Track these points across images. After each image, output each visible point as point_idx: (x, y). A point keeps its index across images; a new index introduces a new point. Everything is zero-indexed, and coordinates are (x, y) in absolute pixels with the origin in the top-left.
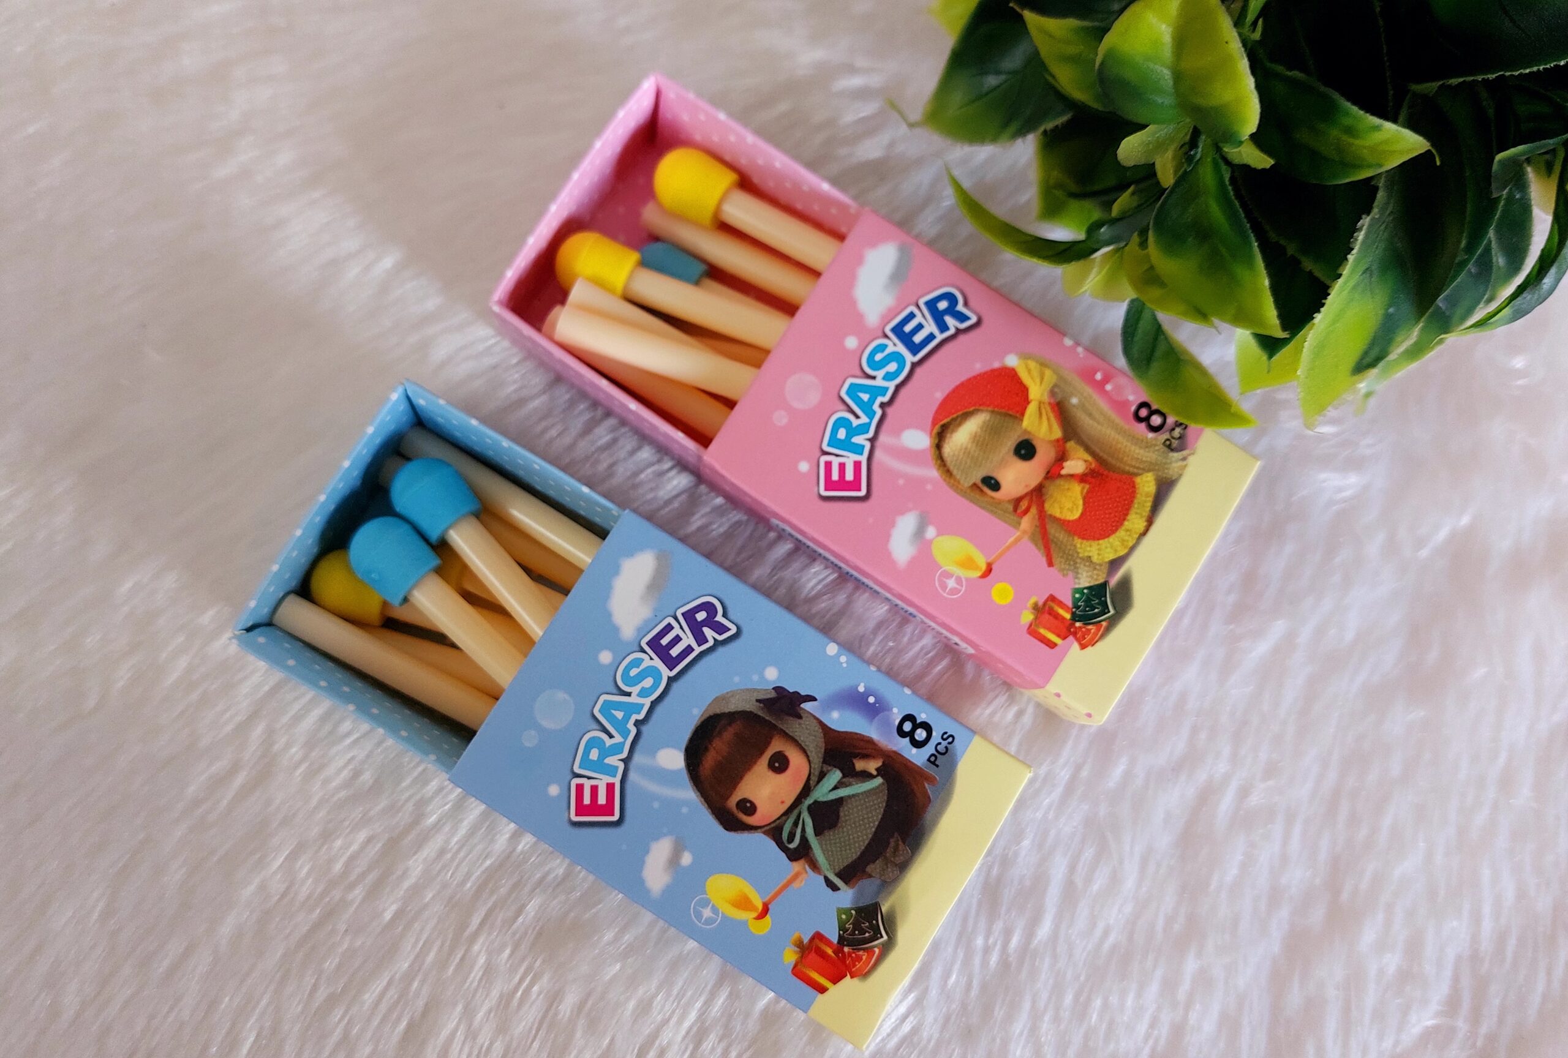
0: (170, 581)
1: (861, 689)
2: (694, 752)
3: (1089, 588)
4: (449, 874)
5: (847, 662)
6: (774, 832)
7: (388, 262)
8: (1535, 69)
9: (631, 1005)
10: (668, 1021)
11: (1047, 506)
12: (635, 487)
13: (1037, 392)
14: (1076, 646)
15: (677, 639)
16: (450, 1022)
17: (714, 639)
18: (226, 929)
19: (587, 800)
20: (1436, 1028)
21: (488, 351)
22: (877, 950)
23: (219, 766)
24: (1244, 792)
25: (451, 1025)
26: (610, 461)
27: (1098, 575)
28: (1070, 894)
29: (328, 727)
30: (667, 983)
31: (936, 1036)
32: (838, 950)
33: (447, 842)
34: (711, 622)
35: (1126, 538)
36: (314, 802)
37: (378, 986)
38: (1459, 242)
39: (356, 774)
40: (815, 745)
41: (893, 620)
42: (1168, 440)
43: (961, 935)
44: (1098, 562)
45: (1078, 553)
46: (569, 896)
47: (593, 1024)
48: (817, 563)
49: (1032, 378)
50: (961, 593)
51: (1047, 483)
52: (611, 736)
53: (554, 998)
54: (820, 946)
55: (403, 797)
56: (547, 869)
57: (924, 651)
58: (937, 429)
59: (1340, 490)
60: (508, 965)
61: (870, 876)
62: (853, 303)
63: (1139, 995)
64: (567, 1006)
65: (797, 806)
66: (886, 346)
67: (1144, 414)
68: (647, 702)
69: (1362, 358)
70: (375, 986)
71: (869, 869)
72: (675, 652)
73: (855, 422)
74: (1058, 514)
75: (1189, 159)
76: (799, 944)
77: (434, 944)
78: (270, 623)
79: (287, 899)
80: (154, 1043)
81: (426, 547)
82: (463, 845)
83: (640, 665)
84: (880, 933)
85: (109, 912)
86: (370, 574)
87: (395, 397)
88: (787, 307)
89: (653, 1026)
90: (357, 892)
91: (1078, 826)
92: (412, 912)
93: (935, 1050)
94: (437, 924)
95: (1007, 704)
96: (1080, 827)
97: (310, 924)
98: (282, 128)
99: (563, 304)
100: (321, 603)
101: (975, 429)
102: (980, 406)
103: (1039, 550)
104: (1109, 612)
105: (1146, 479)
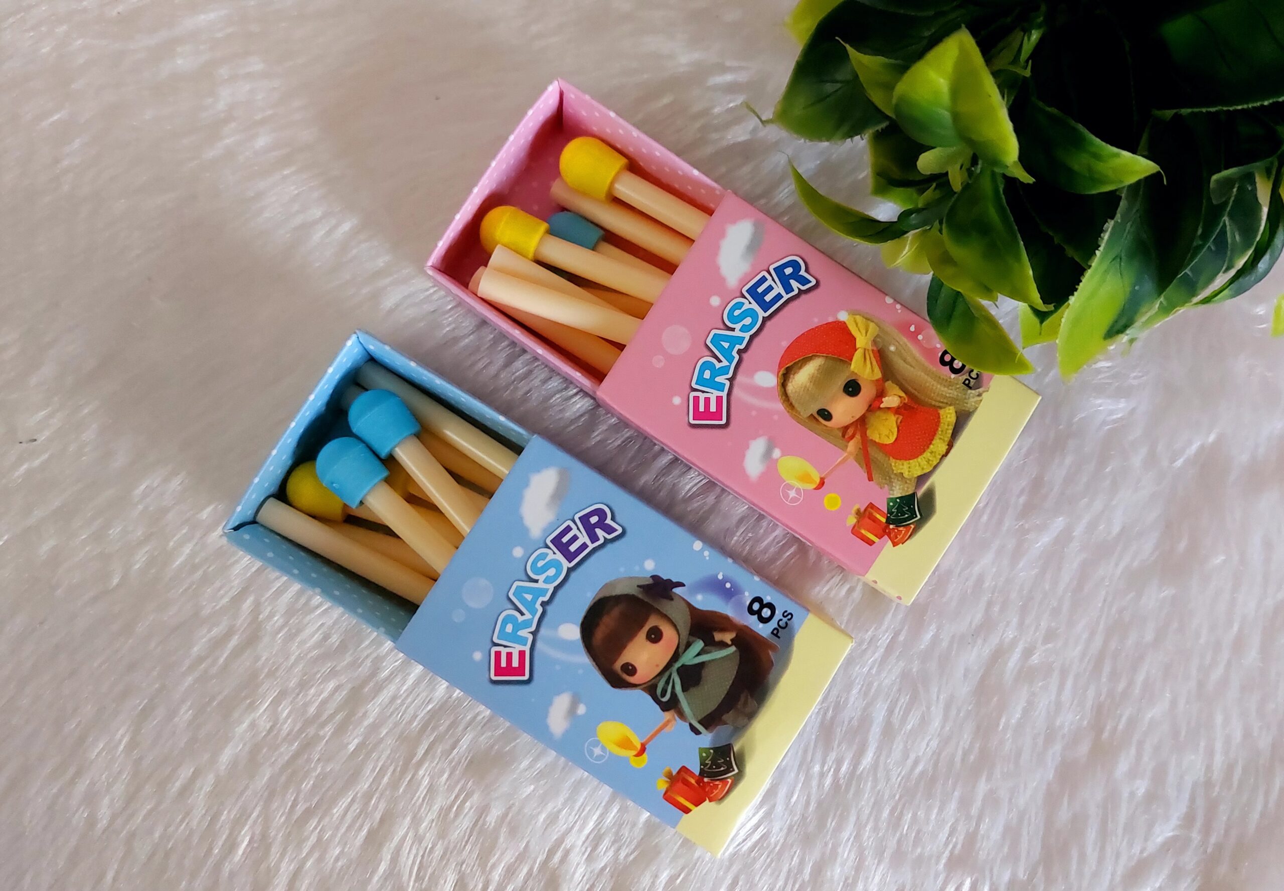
0: (175, 484)
1: (720, 577)
2: (588, 627)
3: (901, 498)
4: (400, 715)
5: (709, 556)
6: (651, 689)
7: (346, 227)
8: (1245, 106)
9: (543, 817)
10: (571, 830)
11: (869, 433)
13: (862, 341)
14: (890, 543)
15: (575, 538)
16: (402, 828)
17: (604, 537)
18: (226, 757)
19: (503, 664)
20: (1175, 838)
21: (427, 299)
22: (730, 780)
23: (218, 630)
24: (1028, 653)
25: (401, 833)
26: (526, 389)
27: (908, 488)
28: (888, 732)
29: (303, 600)
30: (570, 800)
31: (782, 841)
32: (699, 781)
33: (399, 689)
34: (601, 524)
35: (931, 458)
36: (293, 658)
37: (344, 803)
38: (1197, 230)
39: (326, 637)
40: (683, 620)
41: (753, 517)
42: (966, 379)
43: (801, 763)
44: (908, 477)
45: (893, 470)
46: (494, 733)
47: (512, 832)
48: (692, 472)
49: (859, 330)
50: (800, 501)
51: (869, 414)
52: (522, 614)
53: (483, 811)
54: (686, 777)
55: (363, 655)
56: (477, 712)
57: (776, 541)
58: (782, 371)
59: (1111, 412)
60: (446, 787)
61: (726, 724)
62: (717, 269)
63: (941, 810)
64: (492, 818)
65: (668, 669)
66: (743, 304)
67: (948, 359)
68: (551, 588)
69: (1112, 327)
70: (341, 803)
71: (725, 717)
72: (573, 548)
73: (718, 365)
74: (877, 439)
75: (972, 173)
76: (669, 776)
77: (388, 769)
78: (254, 522)
79: (272, 734)
80: (169, 846)
81: (377, 462)
82: (411, 692)
83: (545, 558)
84: (732, 767)
85: (133, 745)
86: (332, 483)
87: (349, 343)
88: (668, 267)
89: (559, 833)
90: (327, 729)
91: (896, 679)
92: (371, 745)
93: (780, 853)
94: (390, 754)
95: (840, 584)
96: (898, 680)
97: (291, 754)
98: (259, 117)
99: (486, 265)
100: (294, 504)
101: (813, 371)
102: (817, 353)
103: (862, 468)
104: (916, 516)
105: (947, 411)
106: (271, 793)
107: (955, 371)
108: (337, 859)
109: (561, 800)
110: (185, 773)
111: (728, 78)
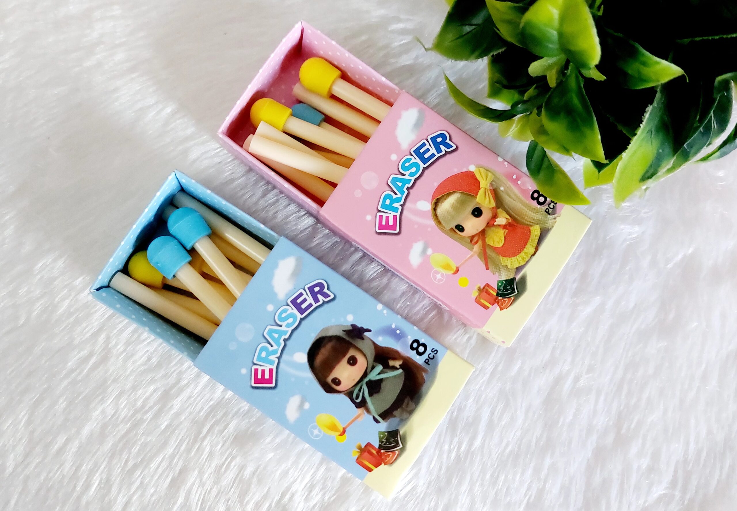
0: (60, 263)
1: (393, 326)
2: (312, 355)
3: (506, 281)
4: (192, 409)
5: (387, 313)
6: (350, 394)
7: (169, 110)
9: (279, 471)
10: (296, 480)
11: (487, 240)
12: (286, 223)
13: (484, 184)
14: (498, 308)
15: (305, 300)
16: (192, 478)
17: (323, 300)
18: (86, 431)
19: (260, 376)
22: (397, 452)
23: (84, 353)
24: (577, 379)
25: (192, 480)
26: (274, 211)
27: (510, 274)
28: (491, 426)
29: (136, 336)
30: (296, 463)
31: (424, 491)
32: (378, 452)
33: (192, 392)
34: (321, 292)
35: (525, 257)
36: (128, 372)
38: (696, 117)
39: (149, 359)
40: (371, 353)
41: (410, 292)
43: (437, 443)
44: (511, 268)
45: (501, 263)
46: (250, 420)
47: (260, 481)
48: (374, 263)
49: (482, 177)
50: (443, 282)
51: (487, 229)
52: (272, 346)
53: (242, 468)
54: (369, 449)
55: (172, 371)
56: (240, 407)
57: (424, 307)
58: (434, 201)
59: (630, 233)
60: (220, 453)
61: (395, 417)
62: (395, 138)
63: (523, 474)
64: (247, 473)
65: (360, 383)
66: (411, 159)
67: (536, 196)
68: (290, 330)
69: (644, 176)
71: (395, 413)
72: (304, 306)
73: (395, 196)
74: (492, 245)
75: (564, 74)
76: (360, 448)
77: (185, 441)
78: (108, 286)
79: (114, 418)
80: (50, 485)
81: (185, 252)
82: (200, 395)
83: (287, 312)
84: (399, 444)
85: (29, 422)
86: (157, 264)
87: (170, 178)
88: (364, 138)
89: (289, 483)
90: (148, 415)
91: (496, 393)
92: (175, 426)
93: (423, 498)
94: (187, 431)
95: (463, 334)
96: (497, 394)
97: (126, 430)
98: (117, 42)
99: (254, 134)
100: (133, 277)
101: (453, 202)
102: (455, 190)
103: (482, 261)
104: (515, 292)
105: (535, 228)
106: (113, 454)
107: (540, 203)
108: (152, 495)
109: (290, 462)
110: (61, 440)
111: (401, 26)
